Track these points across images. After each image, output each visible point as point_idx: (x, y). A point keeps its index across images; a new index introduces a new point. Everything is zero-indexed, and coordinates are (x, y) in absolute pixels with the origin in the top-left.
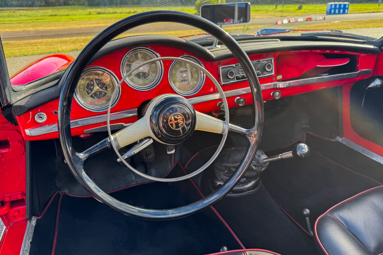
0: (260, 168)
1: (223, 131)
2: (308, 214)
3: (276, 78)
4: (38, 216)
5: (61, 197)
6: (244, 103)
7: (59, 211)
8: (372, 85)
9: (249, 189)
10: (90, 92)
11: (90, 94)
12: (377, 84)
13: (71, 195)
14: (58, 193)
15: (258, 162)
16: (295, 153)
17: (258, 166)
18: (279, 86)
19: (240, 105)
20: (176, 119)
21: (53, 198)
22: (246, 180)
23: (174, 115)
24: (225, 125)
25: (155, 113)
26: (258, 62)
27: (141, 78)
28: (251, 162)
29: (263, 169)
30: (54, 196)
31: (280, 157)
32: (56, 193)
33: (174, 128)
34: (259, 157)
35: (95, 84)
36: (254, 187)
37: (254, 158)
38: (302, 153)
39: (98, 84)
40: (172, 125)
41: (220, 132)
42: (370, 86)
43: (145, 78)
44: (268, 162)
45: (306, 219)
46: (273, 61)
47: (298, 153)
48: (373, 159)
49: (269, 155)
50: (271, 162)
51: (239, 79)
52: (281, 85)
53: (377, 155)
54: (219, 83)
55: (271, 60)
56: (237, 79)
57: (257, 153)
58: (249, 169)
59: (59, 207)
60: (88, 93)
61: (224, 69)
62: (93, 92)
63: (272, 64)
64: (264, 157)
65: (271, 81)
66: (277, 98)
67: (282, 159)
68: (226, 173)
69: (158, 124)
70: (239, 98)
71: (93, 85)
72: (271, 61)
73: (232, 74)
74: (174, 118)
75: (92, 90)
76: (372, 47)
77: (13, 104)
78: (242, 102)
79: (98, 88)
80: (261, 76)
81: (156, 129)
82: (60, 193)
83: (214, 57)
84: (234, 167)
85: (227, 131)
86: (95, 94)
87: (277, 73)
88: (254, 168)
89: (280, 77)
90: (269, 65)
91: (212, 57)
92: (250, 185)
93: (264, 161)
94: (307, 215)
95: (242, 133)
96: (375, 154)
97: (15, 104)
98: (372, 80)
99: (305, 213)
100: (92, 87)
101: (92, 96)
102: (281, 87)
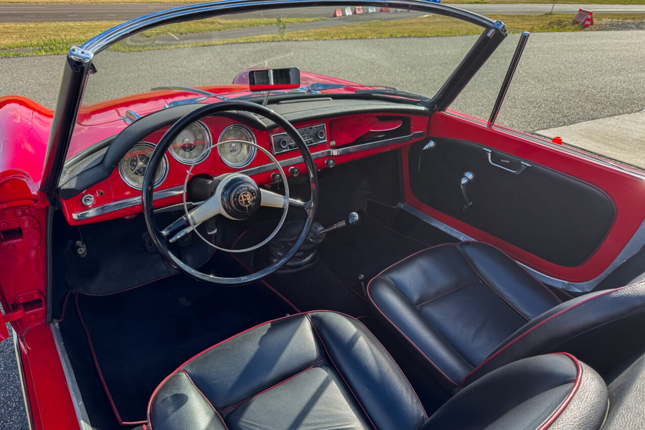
0: (317, 240)
1: (285, 205)
2: (362, 279)
3: (329, 144)
4: (59, 319)
5: (77, 297)
6: (298, 173)
7: (79, 312)
8: (426, 147)
9: (307, 263)
10: (133, 168)
11: (134, 171)
12: (431, 146)
13: (88, 294)
14: (72, 293)
15: (315, 233)
16: (347, 222)
17: (315, 238)
18: (333, 153)
19: (295, 175)
20: (245, 197)
21: (67, 299)
22: (304, 253)
23: (243, 194)
24: (286, 200)
25: (225, 192)
26: (310, 128)
27: (187, 150)
28: (308, 235)
29: (320, 241)
30: (67, 296)
31: (335, 227)
32: (69, 293)
33: (243, 205)
34: (316, 228)
35: (139, 160)
36: (312, 261)
37: (310, 230)
38: (353, 221)
39: (141, 160)
40: (242, 202)
41: (281, 207)
42: (425, 148)
43: (191, 150)
44: (324, 233)
45: (361, 284)
46: (325, 127)
47: (350, 222)
48: (432, 224)
49: (325, 227)
50: (328, 233)
51: (293, 148)
52: (335, 152)
53: (435, 220)
54: (272, 154)
55: (323, 126)
56: (290, 148)
57: (314, 225)
58: (306, 242)
59: (78, 308)
60: (132, 170)
61: (275, 137)
62: (137, 168)
63: (324, 130)
64: (321, 228)
65: (325, 149)
66: (331, 167)
67: (337, 229)
68: (282, 249)
69: (229, 201)
70: (293, 168)
71: (136, 161)
72: (324, 128)
73: (284, 143)
74: (244, 197)
75: (135, 166)
76: (423, 108)
77: (60, 187)
78: (297, 172)
79: (141, 163)
80: (314, 144)
81: (227, 205)
82: (74, 293)
83: (266, 126)
84: (291, 242)
85: (287, 206)
86: (139, 170)
87: (330, 140)
88: (312, 240)
89: (333, 143)
90: (322, 132)
91: (264, 126)
92: (307, 259)
93: (321, 232)
94: (362, 281)
95: (301, 205)
96: (434, 219)
97: (62, 188)
98: (427, 142)
99: (360, 278)
100: (135, 163)
101: (135, 173)
102: (334, 154)
